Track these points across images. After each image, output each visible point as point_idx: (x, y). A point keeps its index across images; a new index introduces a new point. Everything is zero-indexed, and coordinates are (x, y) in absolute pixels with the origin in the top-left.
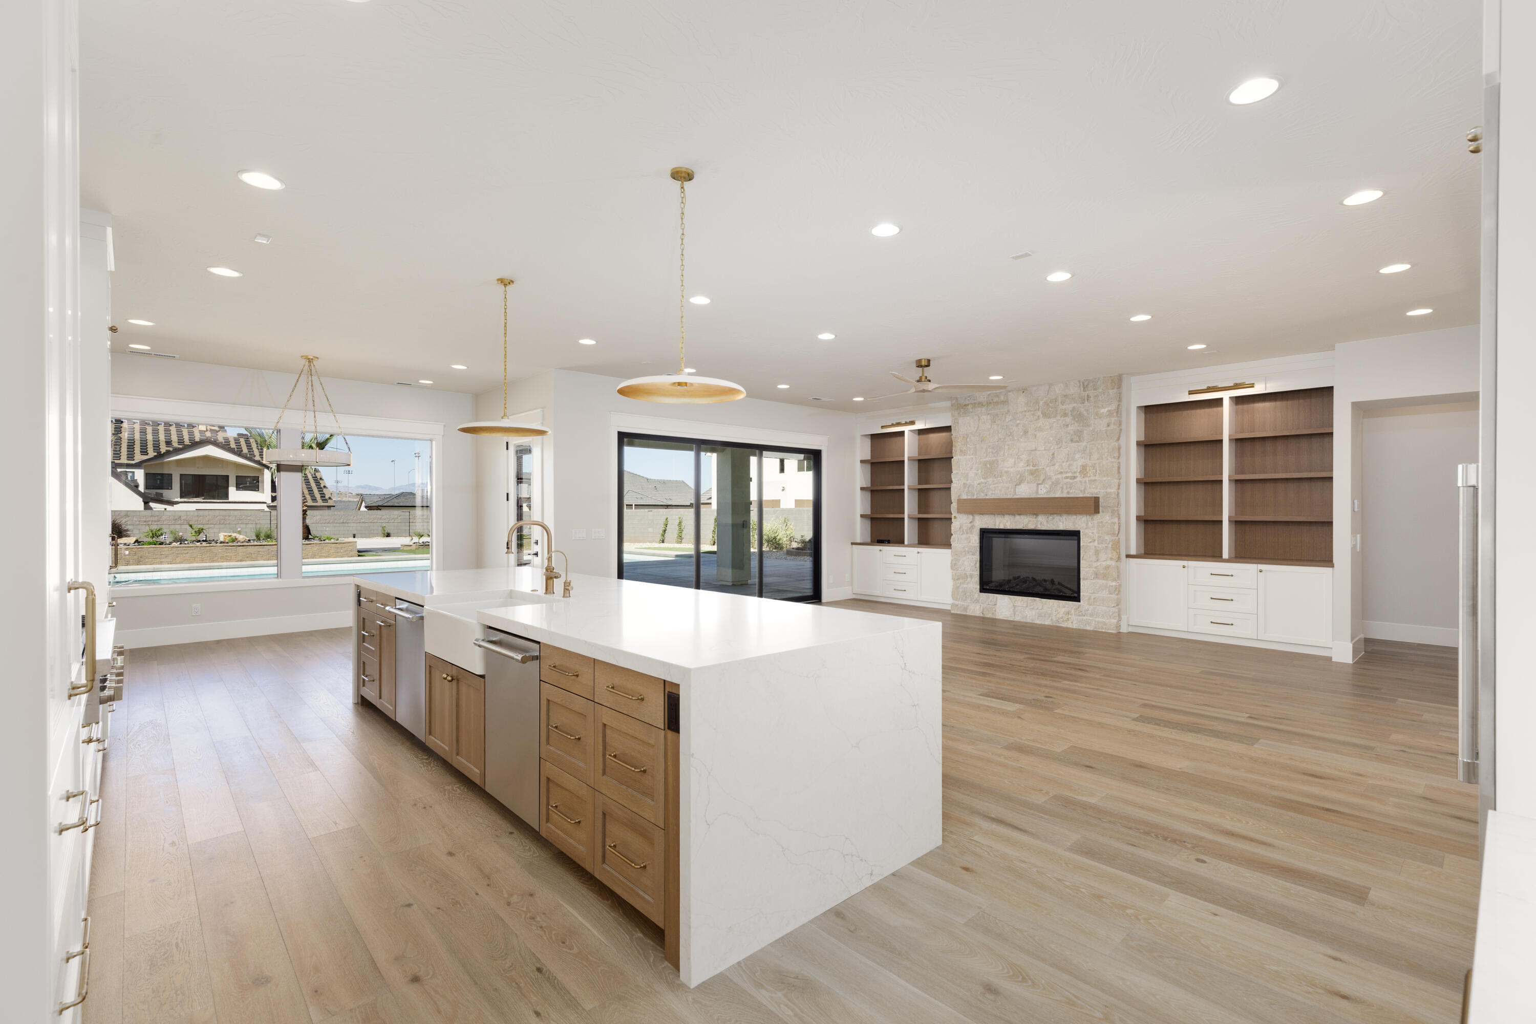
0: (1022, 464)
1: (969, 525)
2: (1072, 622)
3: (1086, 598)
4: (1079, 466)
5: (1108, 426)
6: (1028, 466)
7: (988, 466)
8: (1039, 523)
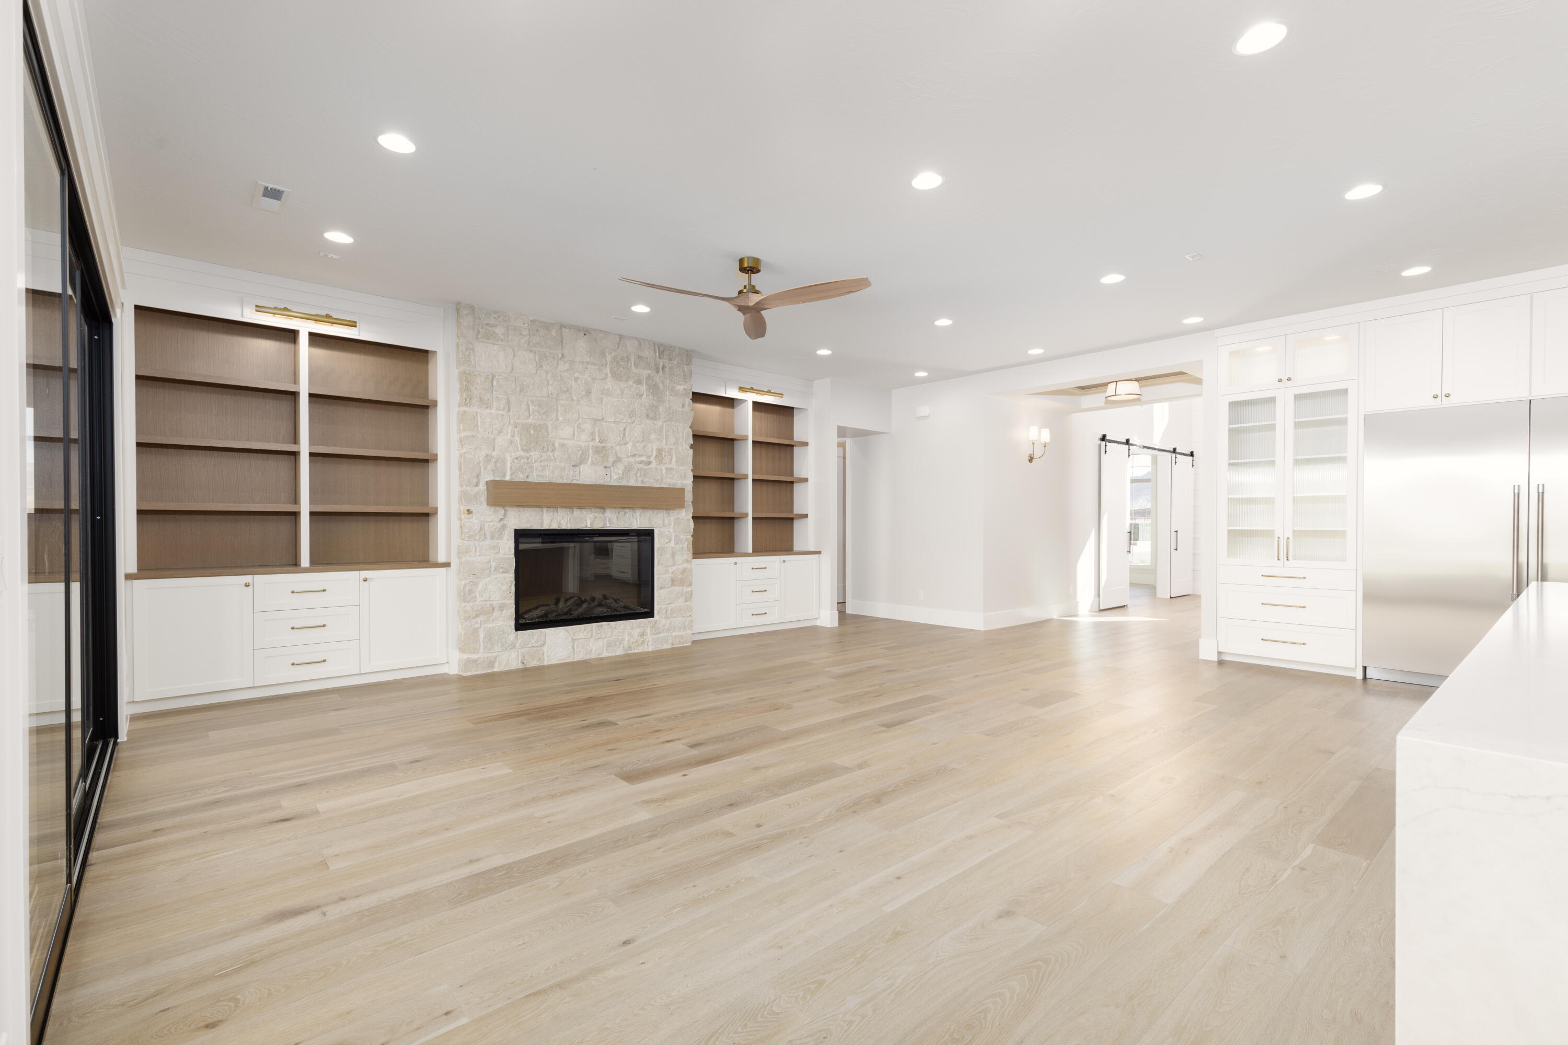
0: (584, 437)
1: (499, 525)
2: (647, 645)
3: (664, 611)
4: (655, 449)
5: (683, 407)
6: (592, 439)
7: (532, 432)
8: (608, 520)
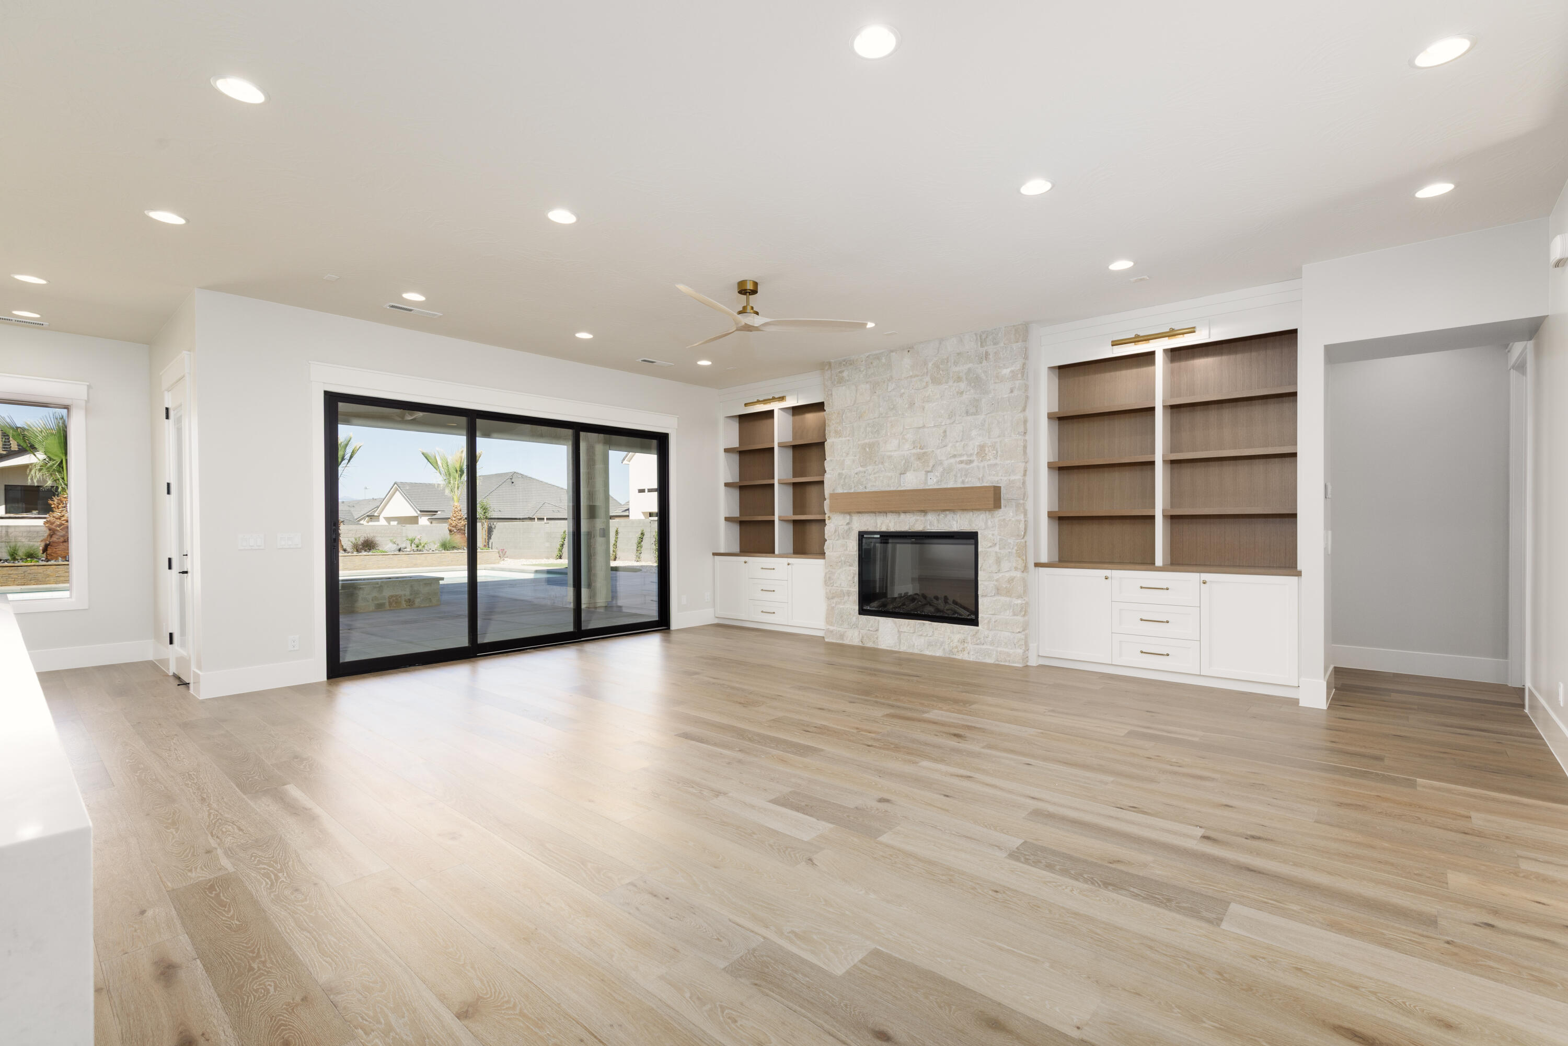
0: (907, 446)
1: (846, 527)
2: (968, 653)
3: (986, 621)
4: (976, 447)
5: (1012, 391)
6: (914, 448)
7: (868, 450)
8: (929, 522)
